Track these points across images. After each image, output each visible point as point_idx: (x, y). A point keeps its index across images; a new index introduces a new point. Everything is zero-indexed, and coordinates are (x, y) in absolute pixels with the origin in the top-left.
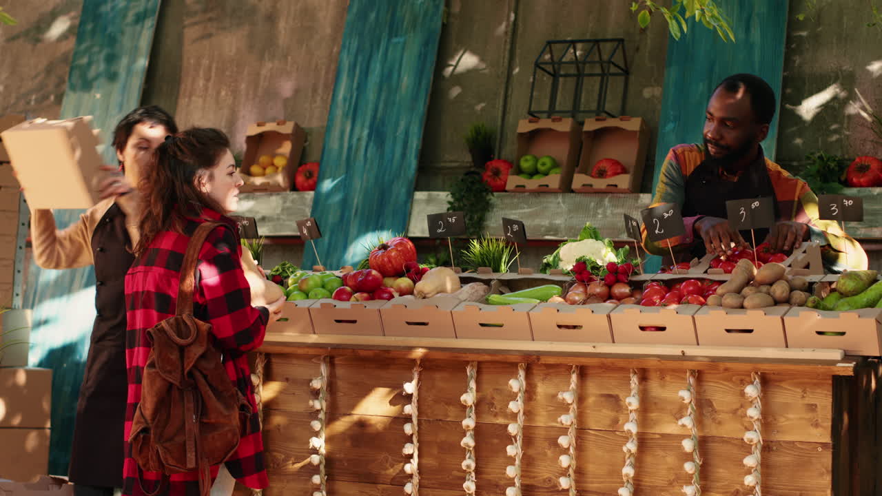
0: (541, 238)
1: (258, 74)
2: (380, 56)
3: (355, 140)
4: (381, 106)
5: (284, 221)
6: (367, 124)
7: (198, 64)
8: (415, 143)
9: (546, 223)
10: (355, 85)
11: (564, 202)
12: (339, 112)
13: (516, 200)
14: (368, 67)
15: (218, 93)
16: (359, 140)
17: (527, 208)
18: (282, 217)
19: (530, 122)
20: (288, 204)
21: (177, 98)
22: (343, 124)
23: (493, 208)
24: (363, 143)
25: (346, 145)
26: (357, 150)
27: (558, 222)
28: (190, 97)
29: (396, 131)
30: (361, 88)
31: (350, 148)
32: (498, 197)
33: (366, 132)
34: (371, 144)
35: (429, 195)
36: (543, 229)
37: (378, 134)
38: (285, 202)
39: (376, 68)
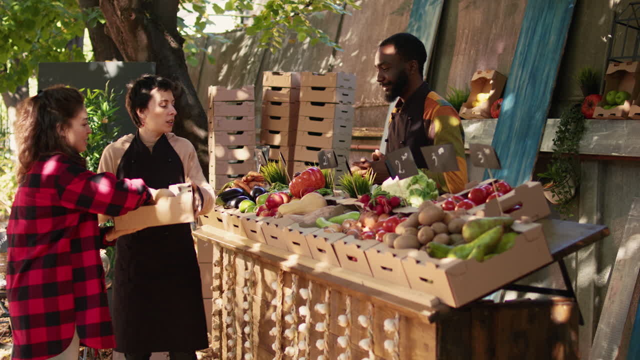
0: (609, 154)
1: (489, 38)
2: (542, 20)
3: (522, 82)
4: (538, 57)
5: (483, 139)
6: (529, 71)
7: (463, 33)
8: (551, 83)
9: (614, 142)
10: (527, 44)
11: (626, 127)
12: (517, 62)
13: (600, 125)
14: (535, 29)
15: (470, 52)
16: (524, 82)
17: (606, 132)
18: (483, 136)
19: (615, 65)
20: (487, 128)
21: (452, 57)
22: (518, 71)
23: (586, 131)
24: (526, 83)
25: (517, 85)
26: (522, 89)
27: (620, 142)
28: (457, 55)
29: (542, 75)
30: (530, 45)
31: (519, 87)
32: (590, 123)
33: (528, 77)
34: (529, 85)
35: (555, 121)
36: (612, 148)
37: (533, 77)
38: (485, 126)
39: (539, 30)
